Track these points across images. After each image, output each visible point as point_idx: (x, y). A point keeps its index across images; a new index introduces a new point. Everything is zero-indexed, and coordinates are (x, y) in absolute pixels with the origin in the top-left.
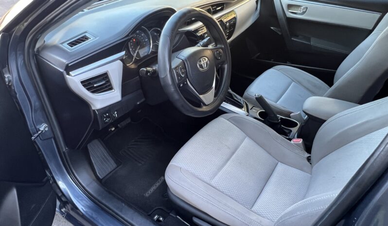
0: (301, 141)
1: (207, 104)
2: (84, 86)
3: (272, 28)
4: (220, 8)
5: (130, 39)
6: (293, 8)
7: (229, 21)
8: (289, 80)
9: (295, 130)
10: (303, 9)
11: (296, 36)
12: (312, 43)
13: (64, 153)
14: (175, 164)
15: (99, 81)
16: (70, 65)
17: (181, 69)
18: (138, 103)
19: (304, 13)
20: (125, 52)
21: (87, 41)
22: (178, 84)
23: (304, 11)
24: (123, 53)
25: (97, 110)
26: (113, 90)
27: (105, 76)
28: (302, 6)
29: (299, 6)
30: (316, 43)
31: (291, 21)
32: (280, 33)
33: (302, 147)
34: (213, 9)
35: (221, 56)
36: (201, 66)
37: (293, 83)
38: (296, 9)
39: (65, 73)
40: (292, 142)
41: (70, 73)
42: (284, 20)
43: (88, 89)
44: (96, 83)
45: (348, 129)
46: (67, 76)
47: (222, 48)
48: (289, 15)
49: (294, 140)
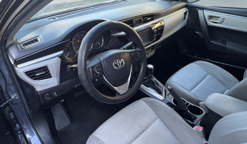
0: (201, 129)
1: (121, 94)
2: (28, 75)
3: (197, 32)
4: (150, 18)
5: (67, 42)
6: (213, 19)
7: (157, 28)
8: (205, 73)
9: (199, 117)
10: (221, 20)
11: (215, 40)
12: (227, 46)
13: (28, 113)
14: (95, 135)
15: (40, 72)
16: (17, 60)
17: (97, 68)
18: (76, 86)
19: (222, 22)
20: (63, 51)
21: (36, 43)
22: (93, 80)
23: (222, 21)
24: (61, 52)
25: (39, 92)
26: (52, 78)
27: (45, 68)
28: (220, 17)
29: (218, 17)
30: (230, 46)
31: (211, 28)
32: (202, 37)
33: (202, 134)
34: (144, 19)
35: (137, 57)
36: (117, 66)
37: (209, 75)
38: (215, 19)
39: (15, 65)
40: (194, 128)
41: (18, 66)
42: (205, 27)
43: (31, 77)
44: (38, 73)
45: (238, 131)
46: (16, 68)
47: (139, 51)
48: (210, 23)
49: (196, 127)
